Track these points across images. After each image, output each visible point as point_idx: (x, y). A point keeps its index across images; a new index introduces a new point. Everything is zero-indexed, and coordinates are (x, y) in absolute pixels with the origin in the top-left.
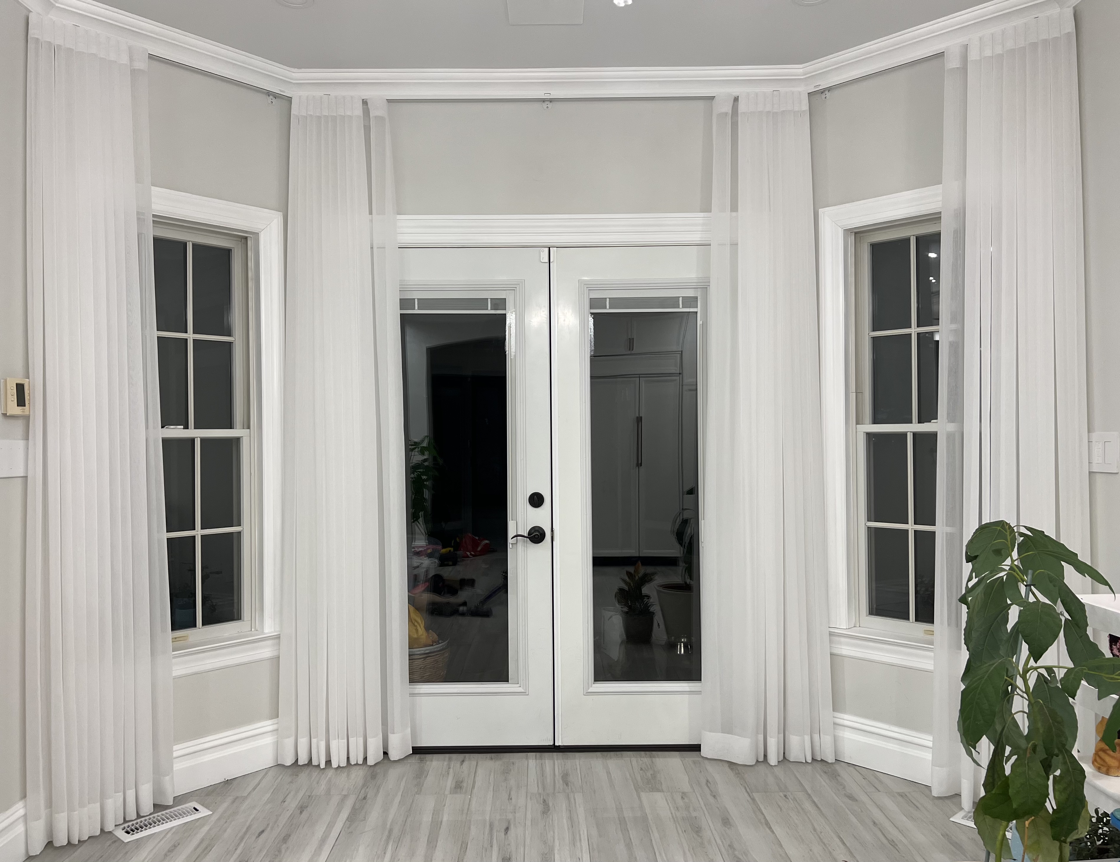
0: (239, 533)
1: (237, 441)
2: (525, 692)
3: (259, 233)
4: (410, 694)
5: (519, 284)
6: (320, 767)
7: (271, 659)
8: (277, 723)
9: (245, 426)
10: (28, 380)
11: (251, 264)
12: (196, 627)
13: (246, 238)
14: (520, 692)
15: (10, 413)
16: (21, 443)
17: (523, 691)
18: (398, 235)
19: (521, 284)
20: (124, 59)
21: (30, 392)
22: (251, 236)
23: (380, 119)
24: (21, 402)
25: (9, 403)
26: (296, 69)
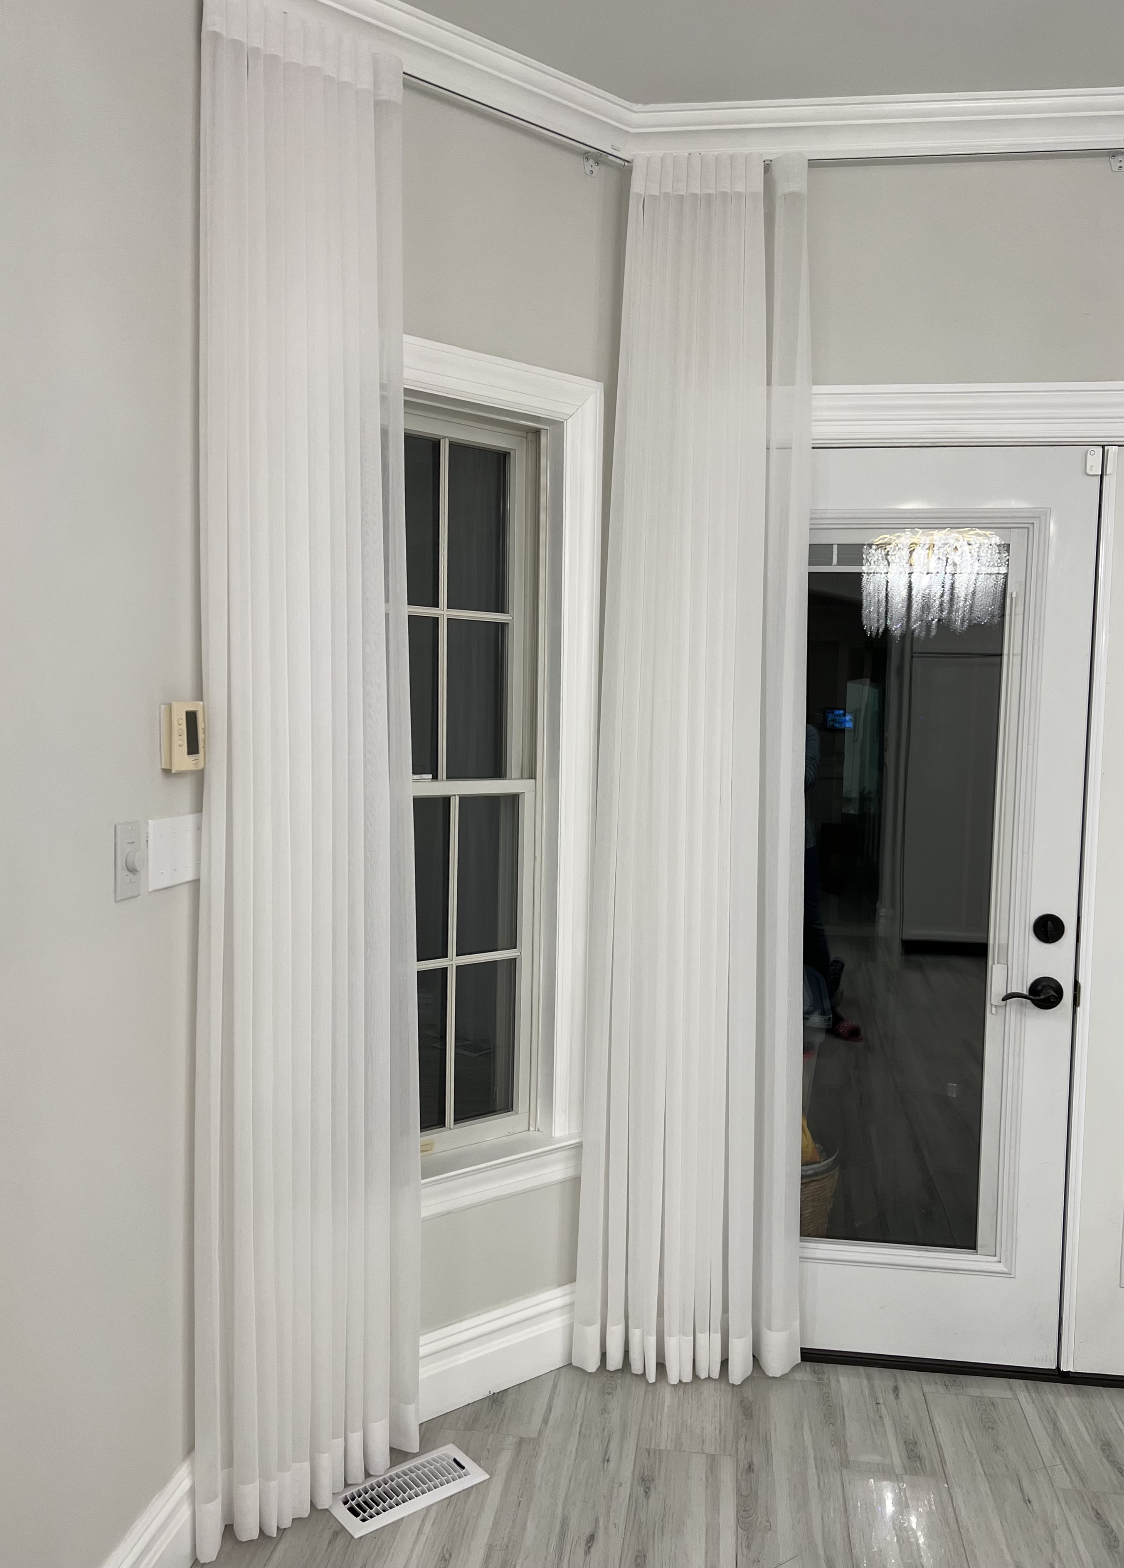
0: (512, 963)
1: (514, 800)
2: (1010, 1272)
3: (563, 422)
4: (800, 1258)
5: (1039, 518)
6: (647, 1381)
7: (562, 1182)
8: (571, 1293)
9: (526, 775)
10: (201, 703)
11: (545, 480)
12: (444, 1126)
13: (537, 432)
14: (999, 1271)
15: (178, 769)
16: (188, 820)
17: (1005, 1270)
18: (814, 423)
19: (1043, 517)
20: (366, 82)
21: (204, 726)
22: (547, 428)
23: (794, 197)
24: (193, 748)
25: (176, 748)
26: (640, 105)
